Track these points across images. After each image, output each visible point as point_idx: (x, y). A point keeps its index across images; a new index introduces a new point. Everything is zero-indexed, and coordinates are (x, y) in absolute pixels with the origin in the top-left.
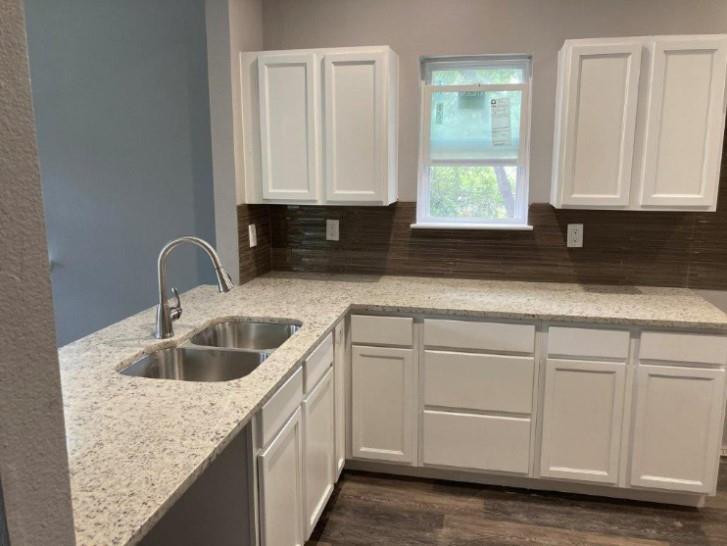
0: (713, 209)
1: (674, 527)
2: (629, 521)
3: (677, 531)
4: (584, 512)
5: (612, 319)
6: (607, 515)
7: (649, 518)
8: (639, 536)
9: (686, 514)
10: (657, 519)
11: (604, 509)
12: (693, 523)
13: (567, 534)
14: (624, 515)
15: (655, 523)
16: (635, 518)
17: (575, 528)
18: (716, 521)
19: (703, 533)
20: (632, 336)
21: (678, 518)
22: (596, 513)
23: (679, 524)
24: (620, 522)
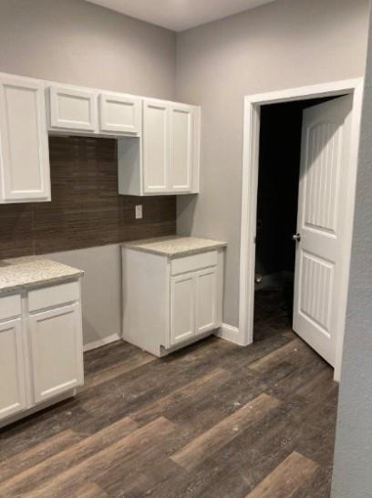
0: (49, 200)
1: (67, 416)
2: (40, 429)
3: (70, 418)
4: (7, 440)
5: (6, 288)
6: (23, 434)
7: (51, 419)
8: (51, 435)
9: (68, 404)
10: (56, 417)
11: (19, 431)
12: (76, 407)
13: (4, 465)
14: (35, 427)
15: (55, 421)
16: (42, 424)
17: (8, 457)
18: (87, 399)
19: (84, 411)
20: (22, 297)
21: (66, 409)
22: (17, 436)
23: (69, 413)
24: (34, 434)
